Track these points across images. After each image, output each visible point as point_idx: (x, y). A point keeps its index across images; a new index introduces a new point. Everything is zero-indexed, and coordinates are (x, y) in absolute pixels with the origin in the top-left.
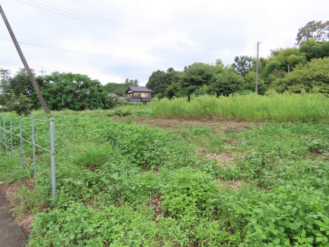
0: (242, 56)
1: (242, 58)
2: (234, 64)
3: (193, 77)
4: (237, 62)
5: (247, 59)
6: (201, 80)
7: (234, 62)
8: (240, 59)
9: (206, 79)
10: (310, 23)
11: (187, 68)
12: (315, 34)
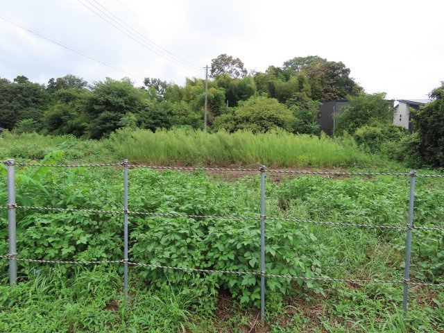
0: (154, 78)
1: (154, 81)
2: (143, 88)
3: (110, 98)
4: (147, 85)
5: (159, 83)
6: (123, 104)
7: (143, 85)
8: (150, 81)
9: (130, 105)
10: (223, 56)
11: (55, 81)
12: (226, 68)
